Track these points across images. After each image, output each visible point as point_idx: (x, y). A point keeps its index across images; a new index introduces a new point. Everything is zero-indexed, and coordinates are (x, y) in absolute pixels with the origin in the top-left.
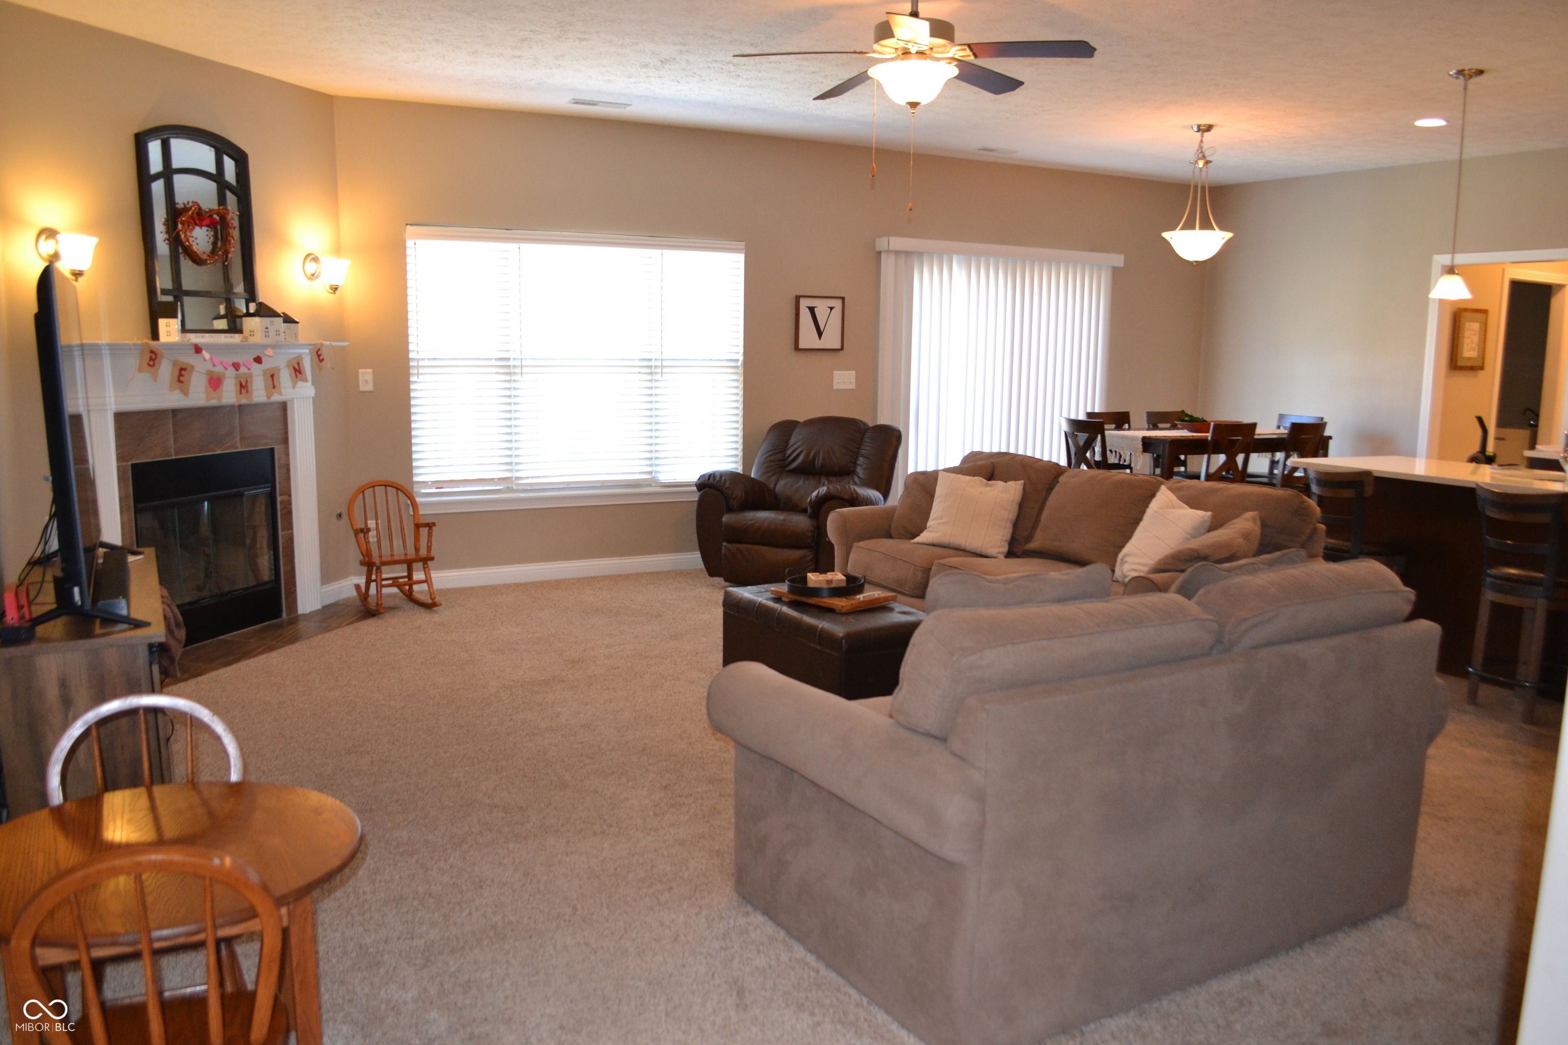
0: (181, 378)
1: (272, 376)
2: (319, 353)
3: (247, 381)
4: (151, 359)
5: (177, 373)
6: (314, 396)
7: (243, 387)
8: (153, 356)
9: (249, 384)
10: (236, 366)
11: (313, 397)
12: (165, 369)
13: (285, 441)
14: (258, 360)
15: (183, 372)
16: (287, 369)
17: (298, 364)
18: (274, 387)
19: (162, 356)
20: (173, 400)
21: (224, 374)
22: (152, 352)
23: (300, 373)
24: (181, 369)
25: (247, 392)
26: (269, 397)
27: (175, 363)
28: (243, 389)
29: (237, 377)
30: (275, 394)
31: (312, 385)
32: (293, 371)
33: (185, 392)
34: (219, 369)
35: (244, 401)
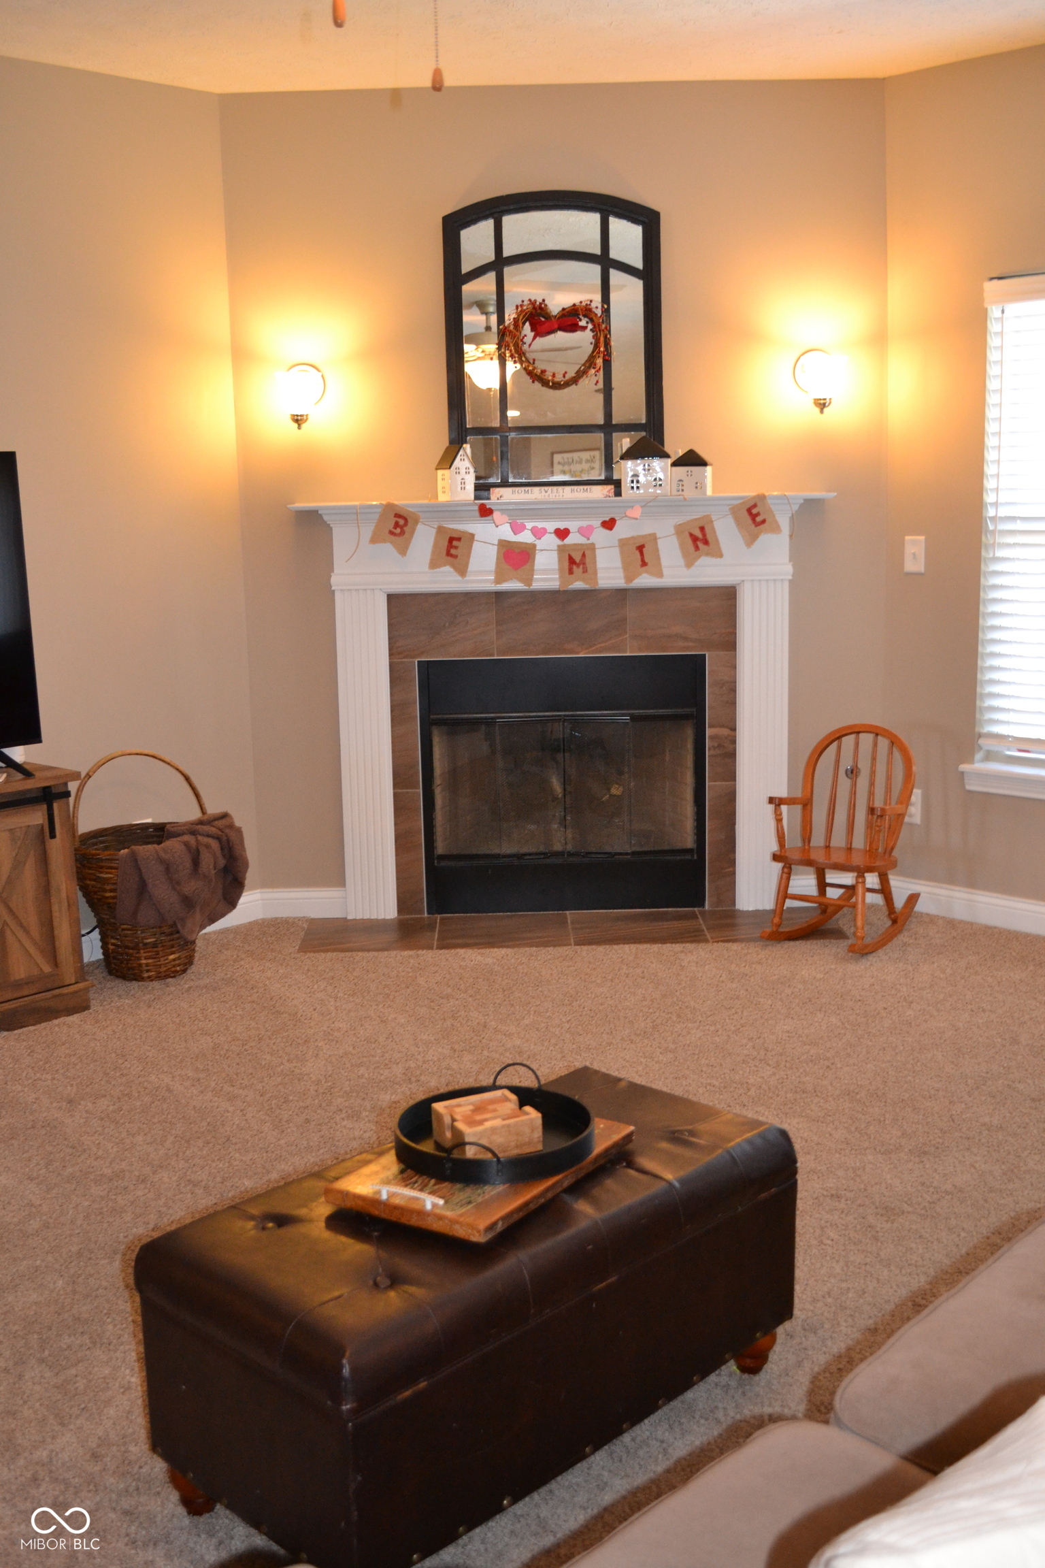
0: (453, 551)
1: (641, 548)
2: (754, 511)
3: (584, 555)
4: (397, 525)
5: (446, 543)
6: (790, 577)
7: (576, 561)
8: (401, 522)
9: (588, 560)
10: (562, 534)
11: (790, 581)
12: (424, 539)
13: (729, 644)
14: (609, 524)
15: (455, 543)
16: (674, 538)
17: (702, 529)
18: (644, 564)
19: (416, 522)
20: (446, 581)
21: (534, 546)
22: (397, 516)
23: (706, 542)
24: (451, 540)
25: (585, 571)
26: (629, 579)
27: (440, 530)
28: (575, 567)
29: (561, 549)
30: (645, 575)
31: (790, 561)
32: (689, 541)
33: (462, 571)
34: (526, 537)
35: (579, 585)
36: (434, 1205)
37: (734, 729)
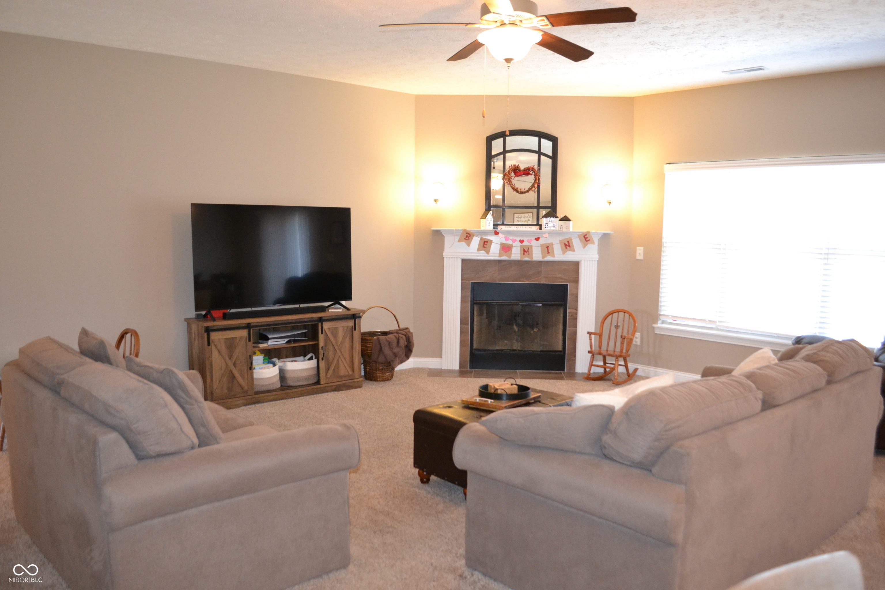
0: (485, 246)
1: (547, 247)
2: (586, 237)
3: (528, 249)
4: (467, 236)
5: (483, 243)
6: (598, 259)
7: (526, 251)
8: (468, 235)
9: (530, 251)
10: (522, 241)
11: (598, 260)
12: (476, 241)
13: (576, 281)
14: (537, 239)
15: (486, 243)
16: (559, 244)
17: (568, 242)
18: (548, 253)
19: (473, 236)
20: (482, 256)
21: (512, 245)
22: (467, 233)
23: (569, 246)
24: (485, 242)
25: (529, 254)
26: (543, 257)
27: (481, 239)
28: (525, 253)
29: (521, 247)
30: (549, 256)
31: (598, 254)
32: (564, 245)
33: (488, 252)
34: (510, 242)
35: (526, 259)
36: (491, 402)
37: (577, 310)
